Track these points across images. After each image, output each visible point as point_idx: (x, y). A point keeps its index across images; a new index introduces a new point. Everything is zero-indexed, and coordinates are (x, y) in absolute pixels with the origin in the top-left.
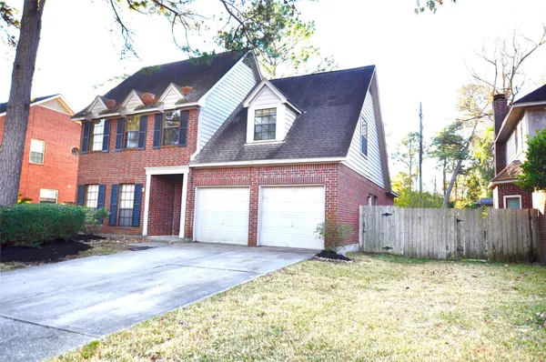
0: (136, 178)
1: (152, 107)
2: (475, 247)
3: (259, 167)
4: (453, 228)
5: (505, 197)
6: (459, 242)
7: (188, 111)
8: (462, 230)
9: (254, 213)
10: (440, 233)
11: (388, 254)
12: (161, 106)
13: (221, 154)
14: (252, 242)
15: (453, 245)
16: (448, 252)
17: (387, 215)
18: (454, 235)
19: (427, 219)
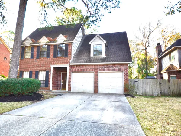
0: (46, 69)
1: (53, 42)
2: (166, 92)
3: (98, 65)
4: (159, 86)
5: (170, 76)
6: (161, 91)
7: (68, 44)
8: (162, 86)
9: (96, 82)
10: (154, 88)
11: (137, 95)
12: (57, 42)
13: (82, 60)
14: (96, 92)
15: (159, 91)
16: (158, 94)
17: (136, 82)
18: (159, 88)
19: (150, 83)
